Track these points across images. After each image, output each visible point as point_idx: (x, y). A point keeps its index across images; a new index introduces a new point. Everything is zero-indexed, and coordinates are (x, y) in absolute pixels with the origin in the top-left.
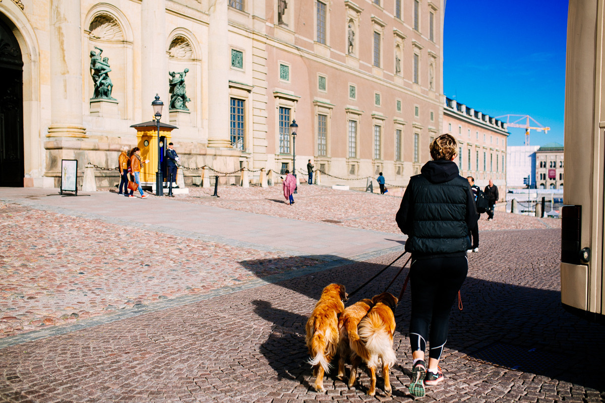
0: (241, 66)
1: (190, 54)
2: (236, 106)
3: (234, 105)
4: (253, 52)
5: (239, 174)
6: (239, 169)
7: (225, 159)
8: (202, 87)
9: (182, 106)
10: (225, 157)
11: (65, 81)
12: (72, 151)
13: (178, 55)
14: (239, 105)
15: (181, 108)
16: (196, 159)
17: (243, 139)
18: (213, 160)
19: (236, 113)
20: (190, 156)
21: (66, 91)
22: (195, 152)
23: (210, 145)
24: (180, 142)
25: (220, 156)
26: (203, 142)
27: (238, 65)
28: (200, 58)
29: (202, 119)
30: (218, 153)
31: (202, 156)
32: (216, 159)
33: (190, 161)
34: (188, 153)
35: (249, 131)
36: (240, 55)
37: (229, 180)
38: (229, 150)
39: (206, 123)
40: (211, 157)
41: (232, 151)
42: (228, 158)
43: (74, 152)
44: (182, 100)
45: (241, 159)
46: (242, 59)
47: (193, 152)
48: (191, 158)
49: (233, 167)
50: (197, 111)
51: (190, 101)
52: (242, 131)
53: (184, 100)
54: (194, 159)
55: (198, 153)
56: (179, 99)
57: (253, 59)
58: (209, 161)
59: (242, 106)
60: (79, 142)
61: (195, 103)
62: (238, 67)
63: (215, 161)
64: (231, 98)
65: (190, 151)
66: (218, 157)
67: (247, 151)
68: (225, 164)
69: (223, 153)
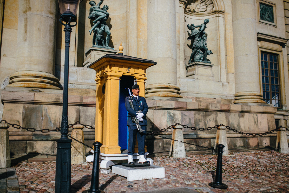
0: (272, 20)
1: (211, 8)
2: (268, 60)
3: (266, 59)
4: (284, 7)
5: (274, 134)
6: (275, 128)
7: (255, 116)
8: (226, 39)
9: (202, 58)
10: (255, 114)
11: (26, 19)
12: (21, 106)
13: (200, 10)
14: (271, 60)
15: (201, 61)
16: (216, 117)
17: (278, 96)
18: (240, 117)
19: (269, 68)
20: (207, 113)
21: (26, 32)
22: (214, 108)
23: (237, 101)
24: (198, 98)
25: (249, 112)
26: (228, 98)
27: (268, 19)
28: (223, 10)
29: (227, 73)
30: (245, 109)
31: (224, 113)
32: (243, 116)
33: (208, 119)
34: (205, 108)
35: (284, 87)
36: (271, 9)
37: (261, 142)
38: (261, 105)
39: (232, 77)
40: (237, 114)
41: (265, 107)
42: (259, 115)
43: (24, 107)
44: (202, 52)
45: (277, 117)
46: (272, 13)
47: (210, 108)
48: (209, 116)
49: (267, 126)
50: (220, 65)
51: (211, 53)
52: (277, 86)
53: (204, 52)
54: (212, 116)
55: (219, 108)
56: (199, 52)
57: (285, 13)
58: (234, 119)
59: (275, 60)
60: (32, 93)
61: (218, 56)
62: (268, 21)
63: (241, 119)
64: (262, 51)
65: (207, 106)
66: (246, 115)
67: (284, 108)
68: (256, 123)
69: (253, 109)
